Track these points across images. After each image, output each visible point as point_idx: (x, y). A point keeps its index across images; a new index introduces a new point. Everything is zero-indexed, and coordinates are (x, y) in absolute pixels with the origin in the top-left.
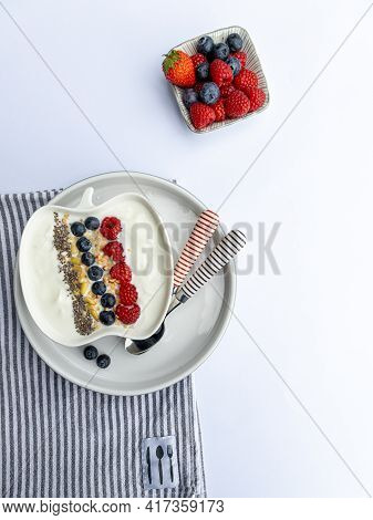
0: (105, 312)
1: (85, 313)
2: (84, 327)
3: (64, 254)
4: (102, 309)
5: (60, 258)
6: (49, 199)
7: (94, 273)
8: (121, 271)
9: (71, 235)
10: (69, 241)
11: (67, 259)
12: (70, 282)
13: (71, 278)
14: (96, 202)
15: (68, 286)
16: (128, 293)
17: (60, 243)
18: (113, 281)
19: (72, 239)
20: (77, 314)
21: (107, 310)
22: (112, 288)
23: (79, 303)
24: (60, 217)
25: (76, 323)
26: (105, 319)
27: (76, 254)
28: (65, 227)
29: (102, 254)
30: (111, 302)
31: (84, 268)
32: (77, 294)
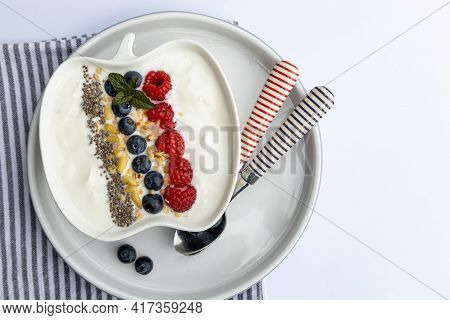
0: (149, 195)
1: (123, 198)
2: (122, 216)
3: (96, 119)
4: (145, 192)
5: (91, 125)
7: (133, 145)
8: (170, 142)
9: (105, 95)
10: (103, 103)
11: (100, 127)
12: (104, 156)
13: (105, 152)
14: (139, 51)
15: (101, 162)
16: (181, 170)
17: (90, 106)
18: (160, 154)
19: (106, 101)
20: (114, 200)
21: (153, 192)
22: (159, 164)
23: (116, 185)
24: (91, 71)
25: (112, 210)
26: (150, 205)
27: (111, 120)
28: (97, 84)
29: (145, 119)
30: (158, 182)
31: (122, 138)
32: (114, 172)
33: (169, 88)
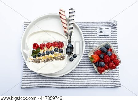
1: (59, 57)
2: (63, 58)
3: (41, 61)
4: (58, 52)
5: (42, 62)
6: (25, 63)
7: (48, 53)
8: (49, 45)
9: (36, 58)
10: (37, 59)
11: (43, 60)
12: (49, 60)
13: (48, 60)
14: (28, 49)
16: (55, 44)
17: (38, 62)
18: (51, 48)
19: (37, 58)
20: (59, 59)
21: (59, 50)
22: (53, 48)
23: (56, 58)
24: (30, 60)
25: (61, 60)
26: (61, 52)
27: (41, 57)
28: (33, 59)
29: (43, 50)
30: (57, 49)
31: (46, 56)
32: (53, 58)
33: (37, 44)
